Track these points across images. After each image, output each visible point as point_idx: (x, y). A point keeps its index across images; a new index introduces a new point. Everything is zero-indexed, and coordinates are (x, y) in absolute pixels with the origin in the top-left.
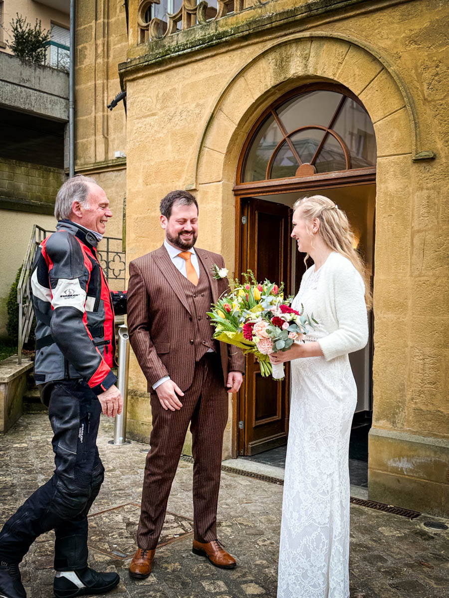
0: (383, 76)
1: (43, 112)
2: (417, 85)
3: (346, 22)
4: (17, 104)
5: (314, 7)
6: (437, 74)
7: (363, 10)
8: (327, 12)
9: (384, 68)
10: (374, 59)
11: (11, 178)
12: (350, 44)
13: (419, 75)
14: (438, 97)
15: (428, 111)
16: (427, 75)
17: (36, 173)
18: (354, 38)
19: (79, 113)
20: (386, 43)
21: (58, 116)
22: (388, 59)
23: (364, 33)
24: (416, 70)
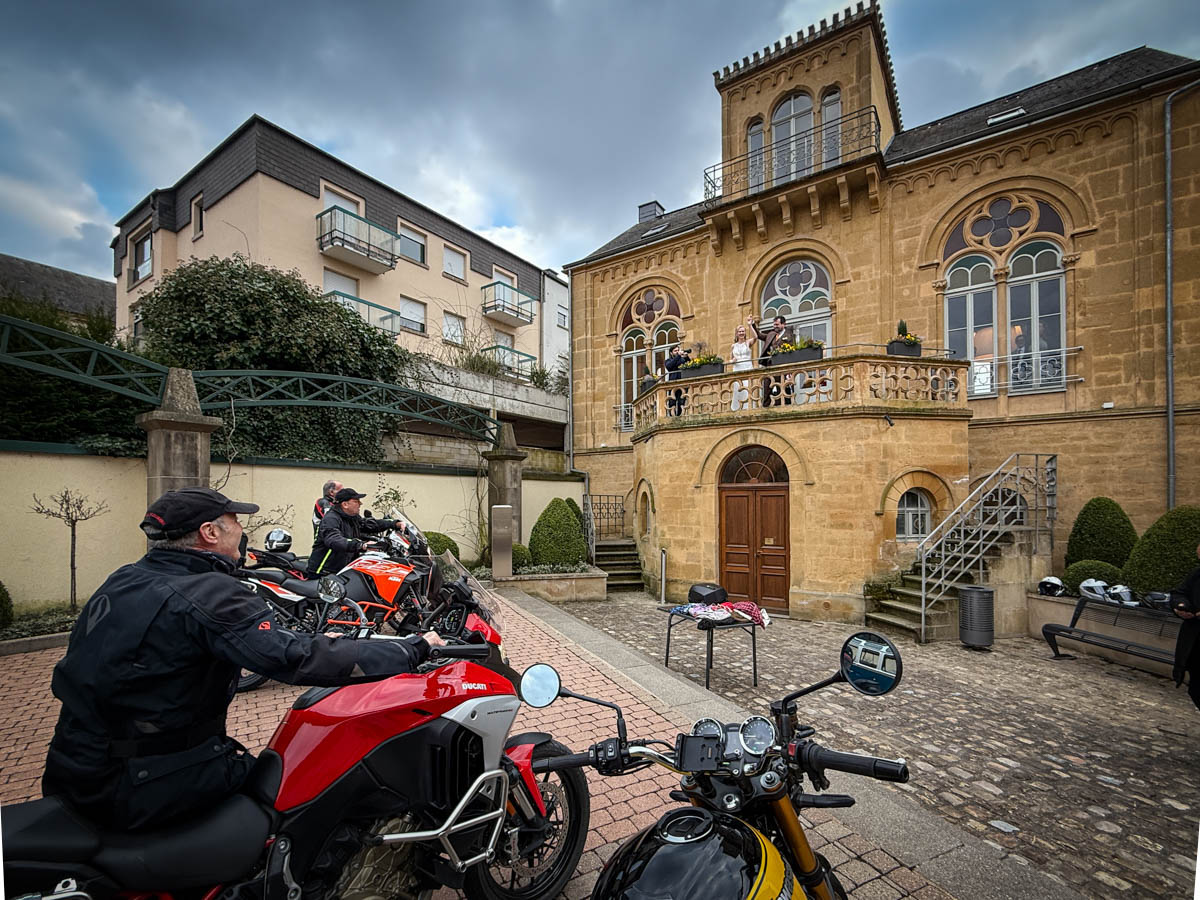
0: (790, 449)
3: (774, 426)
5: (760, 418)
7: (781, 422)
8: (765, 421)
9: (790, 446)
10: (786, 442)
12: (776, 434)
18: (777, 432)
19: (576, 420)
20: (791, 436)
21: (564, 422)
22: (792, 442)
23: (781, 431)
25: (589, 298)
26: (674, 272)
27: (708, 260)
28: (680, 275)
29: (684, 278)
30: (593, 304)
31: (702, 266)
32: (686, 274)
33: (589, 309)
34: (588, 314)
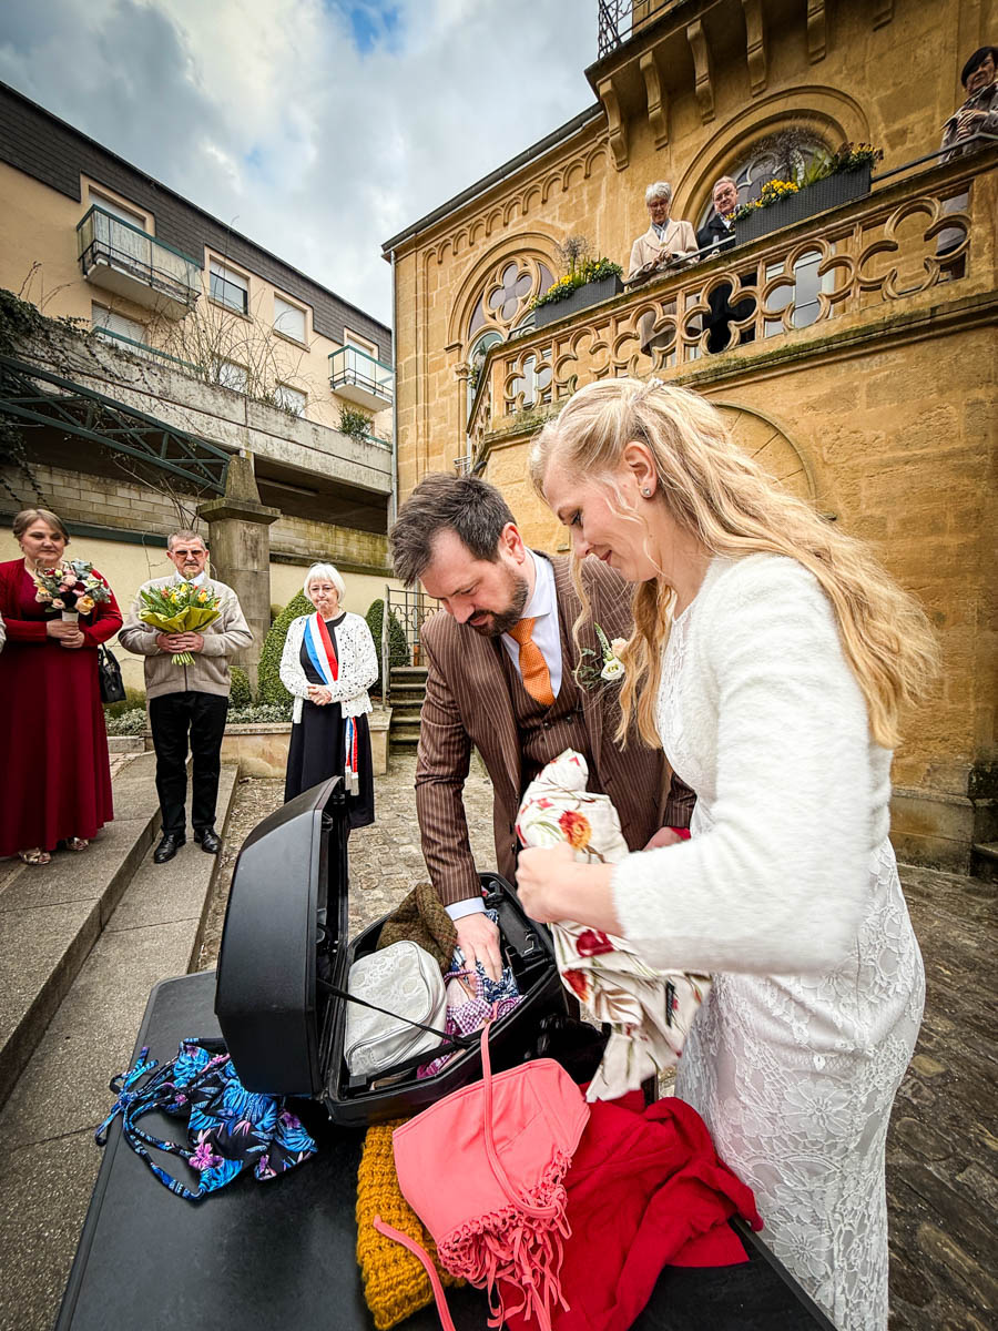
0: (778, 441)
1: (370, 485)
2: (816, 449)
3: (735, 391)
4: (349, 479)
5: (700, 377)
6: (839, 438)
7: (756, 379)
8: (716, 381)
9: (779, 433)
10: (769, 424)
11: (346, 544)
12: (741, 411)
13: (818, 440)
14: (838, 461)
15: (828, 474)
16: (827, 440)
17: (365, 539)
18: (744, 405)
19: (401, 487)
20: (782, 411)
21: (383, 489)
22: (783, 425)
23: (756, 401)
24: (815, 435)
25: (420, 293)
26: (548, 221)
27: (604, 187)
28: (558, 224)
29: (563, 228)
30: (427, 303)
31: (594, 199)
32: (567, 220)
33: (420, 311)
34: (420, 319)
